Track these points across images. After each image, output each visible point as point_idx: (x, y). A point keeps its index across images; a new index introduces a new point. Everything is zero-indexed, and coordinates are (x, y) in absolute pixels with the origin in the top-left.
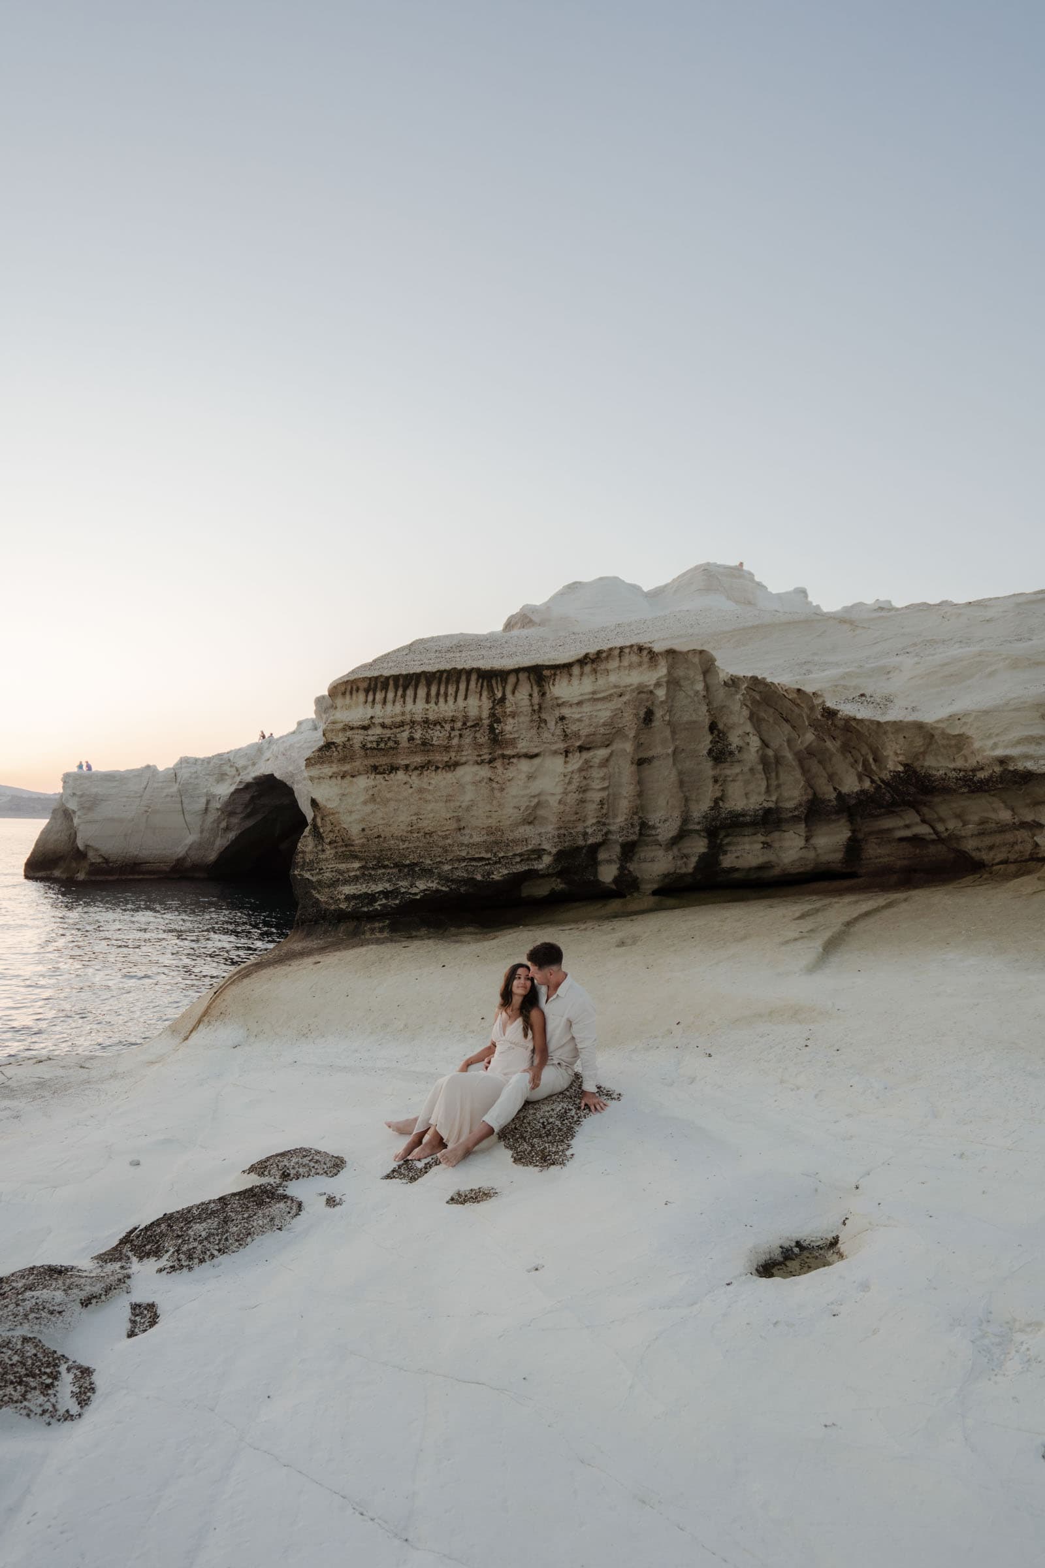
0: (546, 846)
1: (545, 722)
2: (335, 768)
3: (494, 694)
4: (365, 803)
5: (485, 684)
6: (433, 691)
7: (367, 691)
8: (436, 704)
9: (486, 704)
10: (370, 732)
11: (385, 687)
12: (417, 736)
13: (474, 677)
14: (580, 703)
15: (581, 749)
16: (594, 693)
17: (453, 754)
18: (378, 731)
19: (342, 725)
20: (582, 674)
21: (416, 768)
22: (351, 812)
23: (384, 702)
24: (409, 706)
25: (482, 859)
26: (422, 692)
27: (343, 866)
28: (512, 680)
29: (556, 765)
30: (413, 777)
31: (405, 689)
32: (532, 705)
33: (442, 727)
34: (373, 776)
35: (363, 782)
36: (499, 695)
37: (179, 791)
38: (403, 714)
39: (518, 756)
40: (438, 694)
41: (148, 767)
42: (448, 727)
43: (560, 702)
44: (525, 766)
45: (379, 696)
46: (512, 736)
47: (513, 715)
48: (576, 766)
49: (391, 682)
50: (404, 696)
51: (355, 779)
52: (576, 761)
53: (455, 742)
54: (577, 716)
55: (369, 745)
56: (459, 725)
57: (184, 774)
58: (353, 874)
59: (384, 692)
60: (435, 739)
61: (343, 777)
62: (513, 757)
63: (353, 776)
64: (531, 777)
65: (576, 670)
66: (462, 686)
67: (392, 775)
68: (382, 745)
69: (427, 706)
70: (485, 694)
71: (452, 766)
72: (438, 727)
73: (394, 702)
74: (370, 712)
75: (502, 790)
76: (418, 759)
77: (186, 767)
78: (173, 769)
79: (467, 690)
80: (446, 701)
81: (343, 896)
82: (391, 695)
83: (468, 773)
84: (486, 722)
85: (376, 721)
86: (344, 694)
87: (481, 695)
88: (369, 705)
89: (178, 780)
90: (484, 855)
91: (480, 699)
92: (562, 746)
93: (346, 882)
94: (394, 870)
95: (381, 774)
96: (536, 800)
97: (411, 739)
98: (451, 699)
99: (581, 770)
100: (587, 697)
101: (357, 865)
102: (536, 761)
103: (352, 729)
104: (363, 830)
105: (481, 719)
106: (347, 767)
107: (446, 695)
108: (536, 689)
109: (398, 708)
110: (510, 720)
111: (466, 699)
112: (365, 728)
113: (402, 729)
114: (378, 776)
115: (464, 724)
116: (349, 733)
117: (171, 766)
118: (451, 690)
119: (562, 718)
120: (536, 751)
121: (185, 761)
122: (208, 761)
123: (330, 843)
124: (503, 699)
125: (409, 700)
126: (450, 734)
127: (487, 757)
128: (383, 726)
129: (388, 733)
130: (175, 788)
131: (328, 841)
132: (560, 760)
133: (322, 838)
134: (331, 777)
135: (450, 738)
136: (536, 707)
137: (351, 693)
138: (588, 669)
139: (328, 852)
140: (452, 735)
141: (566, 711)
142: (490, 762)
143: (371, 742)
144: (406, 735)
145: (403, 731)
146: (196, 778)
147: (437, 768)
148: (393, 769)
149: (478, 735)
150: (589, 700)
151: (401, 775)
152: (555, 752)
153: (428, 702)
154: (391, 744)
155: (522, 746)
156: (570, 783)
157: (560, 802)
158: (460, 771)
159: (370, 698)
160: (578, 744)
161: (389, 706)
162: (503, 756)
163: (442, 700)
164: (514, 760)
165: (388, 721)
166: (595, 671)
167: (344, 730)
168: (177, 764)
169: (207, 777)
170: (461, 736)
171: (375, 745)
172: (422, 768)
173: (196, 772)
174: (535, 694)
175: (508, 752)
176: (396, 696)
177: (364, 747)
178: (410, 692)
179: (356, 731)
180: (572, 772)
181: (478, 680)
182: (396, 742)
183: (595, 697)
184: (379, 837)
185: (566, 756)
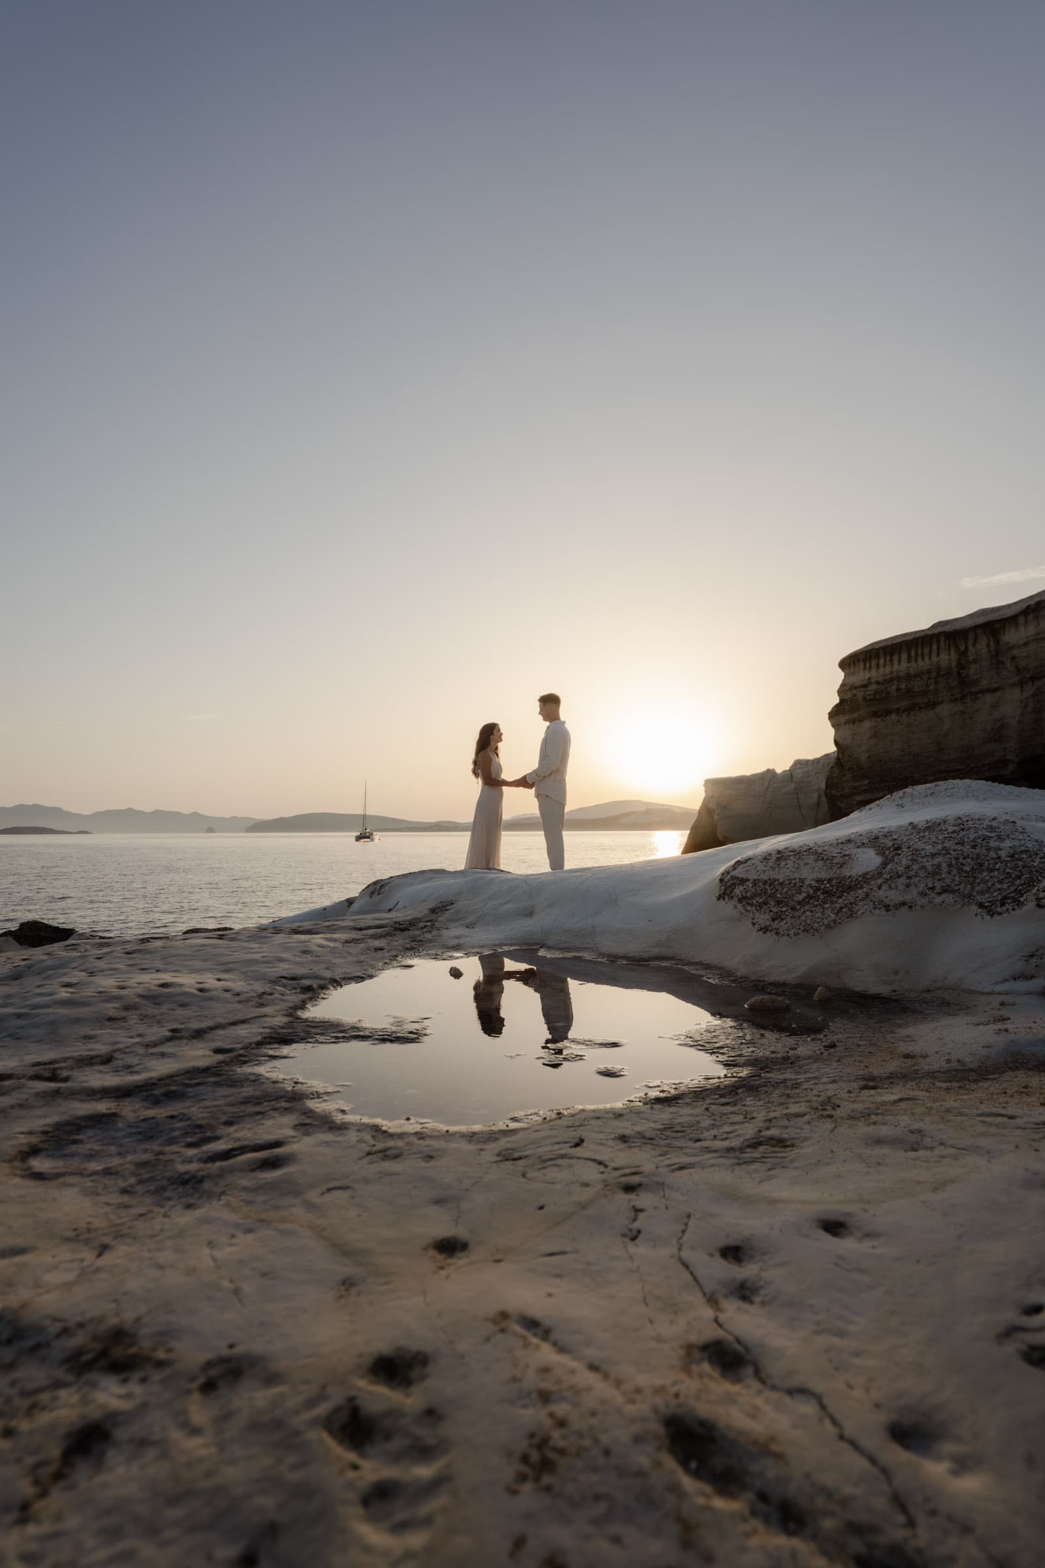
0: (1010, 757)
1: (1003, 663)
2: (847, 717)
3: (959, 649)
4: (870, 738)
5: (951, 642)
6: (913, 654)
7: (865, 661)
8: (916, 662)
9: (954, 656)
10: (869, 689)
11: (877, 657)
12: (903, 686)
13: (942, 639)
14: (1026, 644)
15: (1033, 679)
16: (1037, 634)
17: (931, 696)
18: (875, 687)
19: (848, 686)
20: (1026, 622)
21: (904, 711)
22: (860, 746)
23: (878, 666)
24: (896, 667)
25: (958, 770)
26: (904, 656)
27: (857, 784)
28: (971, 636)
29: (1015, 694)
30: (904, 717)
31: (892, 655)
32: (990, 652)
33: (921, 678)
34: (874, 720)
35: (867, 724)
36: (963, 648)
37: (795, 789)
38: (891, 673)
39: (983, 692)
40: (916, 655)
41: (768, 771)
42: (925, 677)
43: (1010, 645)
44: (989, 699)
45: (874, 663)
46: (975, 677)
47: (975, 661)
48: (1030, 693)
49: (881, 652)
50: (891, 660)
51: (861, 723)
52: (1029, 690)
53: (932, 687)
54: (1024, 654)
55: (868, 698)
56: (934, 674)
57: (799, 773)
58: (864, 788)
59: (877, 660)
60: (916, 687)
61: (854, 723)
62: (978, 693)
63: (861, 721)
64: (995, 706)
65: (1021, 620)
66: (935, 647)
67: (888, 717)
68: (878, 697)
69: (909, 665)
70: (952, 649)
71: (932, 705)
72: (918, 679)
73: (885, 666)
74: (868, 675)
75: (972, 718)
76: (905, 703)
77: (800, 768)
78: (790, 770)
79: (938, 649)
80: (923, 659)
81: (856, 802)
82: (882, 661)
83: (945, 709)
84: (955, 670)
85: (873, 680)
86: (849, 665)
87: (950, 651)
88: (867, 671)
89: (794, 780)
90: (959, 767)
91: (949, 654)
92: (1016, 679)
93: (859, 793)
94: (893, 783)
95: (879, 717)
96: (999, 724)
97: (898, 690)
98: (927, 659)
99: (1034, 695)
100: (1031, 638)
101: (866, 782)
102: (998, 694)
103: (856, 688)
104: (869, 757)
105: (952, 669)
106: (855, 715)
107: (923, 655)
108: (992, 640)
109: (888, 670)
110: (973, 666)
111: (938, 655)
112: (865, 686)
113: (891, 683)
114: (878, 719)
115: (938, 673)
116: (854, 691)
117: (788, 768)
118: (926, 651)
119: (1013, 658)
120: (996, 685)
121: (799, 764)
122: (817, 761)
123: (849, 770)
124: (966, 650)
125: (896, 662)
126: (927, 682)
127: (958, 696)
128: (878, 683)
129: (882, 687)
130: (792, 786)
131: (847, 768)
132: (1017, 690)
133: (843, 767)
134: (845, 723)
135: (927, 685)
136: (994, 653)
137: (854, 664)
138: (1031, 617)
139: (847, 775)
140: (929, 683)
141: (1015, 652)
142: (962, 699)
143: (869, 695)
144: (894, 687)
145: (893, 685)
146: (809, 776)
147: (921, 708)
148: (888, 712)
149: (950, 680)
150: (1033, 640)
151: (894, 717)
152: (1013, 685)
153: (909, 661)
154: (884, 695)
155: (984, 683)
156: (1025, 707)
157: (1019, 722)
158: (939, 709)
159: (868, 665)
160: (1029, 675)
161: (881, 670)
162: (971, 693)
163: (920, 659)
164: (980, 695)
165: (881, 679)
166: (1037, 618)
167: (850, 689)
168: (792, 767)
169: (818, 775)
170: (936, 683)
171: (872, 697)
172: (909, 709)
173: (808, 772)
174: (992, 644)
175: (973, 690)
176: (885, 661)
177: (864, 699)
178: (896, 657)
179: (858, 690)
180: (1027, 698)
181: (945, 640)
182: (888, 693)
183: (1039, 637)
184: (881, 761)
185: (1022, 687)
